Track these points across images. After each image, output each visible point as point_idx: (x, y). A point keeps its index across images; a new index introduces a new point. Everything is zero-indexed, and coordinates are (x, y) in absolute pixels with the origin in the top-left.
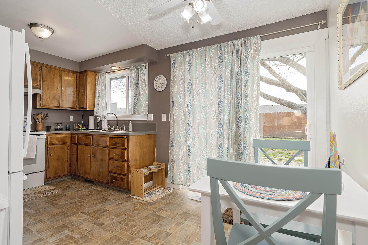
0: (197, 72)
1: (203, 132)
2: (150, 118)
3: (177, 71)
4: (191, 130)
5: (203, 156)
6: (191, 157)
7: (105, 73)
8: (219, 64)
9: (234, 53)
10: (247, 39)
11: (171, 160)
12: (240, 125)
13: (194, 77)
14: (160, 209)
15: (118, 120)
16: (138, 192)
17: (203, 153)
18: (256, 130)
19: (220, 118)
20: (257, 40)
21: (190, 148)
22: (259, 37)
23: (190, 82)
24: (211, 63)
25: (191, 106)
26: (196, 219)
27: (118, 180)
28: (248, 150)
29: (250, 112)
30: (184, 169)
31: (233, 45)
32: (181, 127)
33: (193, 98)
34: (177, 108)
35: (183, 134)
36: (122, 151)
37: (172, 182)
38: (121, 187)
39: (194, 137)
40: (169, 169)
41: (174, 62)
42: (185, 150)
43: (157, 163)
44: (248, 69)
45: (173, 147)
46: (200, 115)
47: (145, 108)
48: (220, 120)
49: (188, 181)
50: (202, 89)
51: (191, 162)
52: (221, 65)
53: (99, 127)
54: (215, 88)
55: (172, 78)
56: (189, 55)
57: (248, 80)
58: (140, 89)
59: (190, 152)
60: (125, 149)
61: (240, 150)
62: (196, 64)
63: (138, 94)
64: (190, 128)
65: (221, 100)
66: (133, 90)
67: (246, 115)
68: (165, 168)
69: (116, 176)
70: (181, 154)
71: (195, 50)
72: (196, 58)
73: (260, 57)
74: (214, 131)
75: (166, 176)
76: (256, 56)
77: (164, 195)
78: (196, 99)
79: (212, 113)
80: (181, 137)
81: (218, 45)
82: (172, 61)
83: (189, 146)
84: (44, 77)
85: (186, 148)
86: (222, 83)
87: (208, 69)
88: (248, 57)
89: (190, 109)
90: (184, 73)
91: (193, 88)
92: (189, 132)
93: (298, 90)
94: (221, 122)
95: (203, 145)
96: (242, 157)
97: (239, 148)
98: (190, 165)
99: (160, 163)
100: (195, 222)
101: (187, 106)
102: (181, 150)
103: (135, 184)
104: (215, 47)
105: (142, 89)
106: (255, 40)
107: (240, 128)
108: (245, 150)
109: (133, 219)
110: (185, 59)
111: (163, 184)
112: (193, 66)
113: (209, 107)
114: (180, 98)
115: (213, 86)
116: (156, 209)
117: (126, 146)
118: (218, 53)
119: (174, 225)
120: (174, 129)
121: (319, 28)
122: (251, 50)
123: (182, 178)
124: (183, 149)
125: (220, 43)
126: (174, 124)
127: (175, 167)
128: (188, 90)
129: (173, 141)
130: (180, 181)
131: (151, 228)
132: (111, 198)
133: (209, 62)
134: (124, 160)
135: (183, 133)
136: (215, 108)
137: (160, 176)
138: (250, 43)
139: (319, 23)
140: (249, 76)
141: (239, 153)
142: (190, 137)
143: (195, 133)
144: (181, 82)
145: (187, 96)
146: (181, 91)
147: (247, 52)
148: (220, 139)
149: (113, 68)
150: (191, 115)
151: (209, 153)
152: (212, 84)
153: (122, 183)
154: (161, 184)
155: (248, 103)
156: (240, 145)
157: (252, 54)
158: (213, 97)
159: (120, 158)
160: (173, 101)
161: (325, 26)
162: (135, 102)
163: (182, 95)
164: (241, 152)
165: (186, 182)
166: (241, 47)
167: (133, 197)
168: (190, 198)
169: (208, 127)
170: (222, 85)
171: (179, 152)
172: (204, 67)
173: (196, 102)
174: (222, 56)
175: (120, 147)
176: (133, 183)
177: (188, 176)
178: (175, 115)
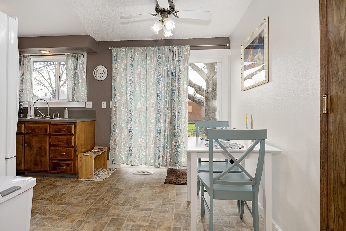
0: (139, 67)
1: (143, 117)
2: (89, 105)
3: (119, 64)
4: (132, 116)
5: (142, 138)
6: (133, 140)
7: (31, 56)
8: (158, 63)
9: (170, 55)
10: (180, 47)
11: (112, 143)
12: (174, 112)
13: (136, 71)
14: (115, 185)
15: (49, 107)
16: (87, 175)
17: (143, 135)
18: (186, 115)
19: (159, 106)
20: (187, 49)
21: (132, 131)
22: (189, 47)
23: (132, 75)
24: (151, 61)
25: (133, 96)
26: (148, 186)
27: (63, 166)
28: (180, 130)
29: (182, 102)
30: (125, 150)
31: (170, 49)
32: (122, 114)
33: (135, 89)
34: (119, 97)
35: (124, 120)
36: (68, 137)
37: (114, 162)
38: (66, 173)
39: (135, 122)
40: (111, 151)
41: (117, 56)
42: (126, 134)
43: (98, 147)
44: (181, 70)
45: (115, 131)
46: (141, 104)
47: (85, 95)
48: (159, 108)
49: (129, 160)
50: (143, 82)
51: (133, 143)
52: (159, 63)
53: (22, 114)
54: (154, 82)
55: (114, 70)
56: (132, 52)
57: (180, 78)
58: (79, 77)
59: (132, 135)
60: (72, 135)
61: (175, 131)
62: (138, 60)
63: (76, 81)
64: (132, 114)
65: (160, 92)
66: (70, 77)
67: (179, 105)
68: (107, 151)
69: (60, 162)
70: (123, 137)
71: (137, 48)
72: (138, 55)
73: (189, 62)
74: (153, 116)
75: (108, 159)
76: (186, 60)
77: (110, 174)
78: (138, 89)
79: (151, 102)
80: (123, 123)
81: (157, 48)
82: (114, 54)
83: (131, 129)
85: (128, 132)
86: (161, 79)
87: (148, 66)
88: (181, 60)
89: (132, 98)
90: (126, 66)
91: (135, 80)
92: (131, 118)
93: (195, 85)
94: (160, 109)
95: (143, 129)
96: (176, 136)
97: (174, 129)
98: (131, 146)
99: (102, 147)
100: (149, 188)
101: (129, 96)
102: (123, 134)
103: (84, 167)
104: (154, 49)
105: (81, 77)
106: (185, 48)
107: (175, 114)
108: (178, 131)
109: (96, 194)
110: (127, 54)
111: (104, 165)
112: (135, 62)
113: (149, 97)
114: (122, 88)
115: (153, 80)
116: (111, 185)
117: (73, 132)
118: (157, 54)
119: (134, 192)
120: (116, 116)
121: (225, 48)
122: (183, 56)
123: (123, 158)
124: (124, 133)
125: (159, 46)
126: (116, 111)
127: (117, 148)
128: (130, 82)
129: (115, 126)
130: (122, 161)
131: (117, 198)
132: (58, 183)
133: (149, 60)
134: (71, 146)
135: (124, 118)
136: (154, 98)
137: (101, 158)
138: (183, 50)
139: (226, 45)
140: (181, 75)
141: (174, 133)
142: (132, 122)
143: (137, 118)
144: (123, 75)
145: (129, 87)
146: (124, 82)
147: (180, 57)
148: (159, 123)
149: (42, 52)
150: (133, 104)
151: (149, 135)
152: (151, 78)
153: (68, 168)
154: (102, 166)
155: (181, 95)
156: (175, 127)
157: (184, 59)
158: (152, 88)
159: (65, 144)
160: (115, 91)
161: (228, 47)
162: (74, 90)
163: (124, 85)
164: (176, 132)
165: (128, 162)
166: (176, 52)
167: (82, 179)
168: (134, 173)
169: (148, 114)
170: (161, 80)
171: (121, 135)
172: (144, 64)
173: (138, 93)
174: (160, 57)
175: (65, 134)
176: (81, 166)
177: (129, 155)
178: (118, 103)
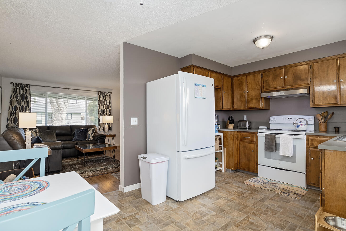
84: (315, 73)
